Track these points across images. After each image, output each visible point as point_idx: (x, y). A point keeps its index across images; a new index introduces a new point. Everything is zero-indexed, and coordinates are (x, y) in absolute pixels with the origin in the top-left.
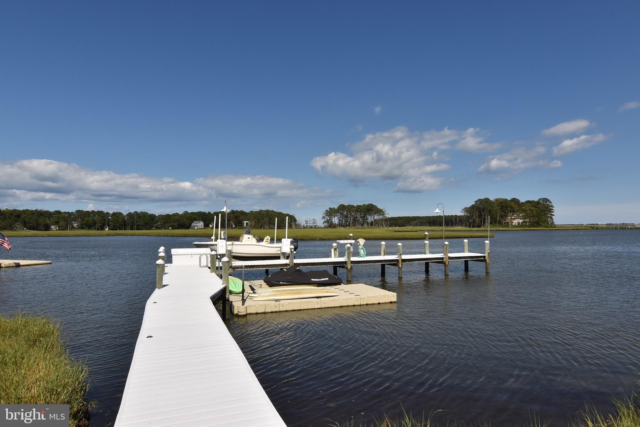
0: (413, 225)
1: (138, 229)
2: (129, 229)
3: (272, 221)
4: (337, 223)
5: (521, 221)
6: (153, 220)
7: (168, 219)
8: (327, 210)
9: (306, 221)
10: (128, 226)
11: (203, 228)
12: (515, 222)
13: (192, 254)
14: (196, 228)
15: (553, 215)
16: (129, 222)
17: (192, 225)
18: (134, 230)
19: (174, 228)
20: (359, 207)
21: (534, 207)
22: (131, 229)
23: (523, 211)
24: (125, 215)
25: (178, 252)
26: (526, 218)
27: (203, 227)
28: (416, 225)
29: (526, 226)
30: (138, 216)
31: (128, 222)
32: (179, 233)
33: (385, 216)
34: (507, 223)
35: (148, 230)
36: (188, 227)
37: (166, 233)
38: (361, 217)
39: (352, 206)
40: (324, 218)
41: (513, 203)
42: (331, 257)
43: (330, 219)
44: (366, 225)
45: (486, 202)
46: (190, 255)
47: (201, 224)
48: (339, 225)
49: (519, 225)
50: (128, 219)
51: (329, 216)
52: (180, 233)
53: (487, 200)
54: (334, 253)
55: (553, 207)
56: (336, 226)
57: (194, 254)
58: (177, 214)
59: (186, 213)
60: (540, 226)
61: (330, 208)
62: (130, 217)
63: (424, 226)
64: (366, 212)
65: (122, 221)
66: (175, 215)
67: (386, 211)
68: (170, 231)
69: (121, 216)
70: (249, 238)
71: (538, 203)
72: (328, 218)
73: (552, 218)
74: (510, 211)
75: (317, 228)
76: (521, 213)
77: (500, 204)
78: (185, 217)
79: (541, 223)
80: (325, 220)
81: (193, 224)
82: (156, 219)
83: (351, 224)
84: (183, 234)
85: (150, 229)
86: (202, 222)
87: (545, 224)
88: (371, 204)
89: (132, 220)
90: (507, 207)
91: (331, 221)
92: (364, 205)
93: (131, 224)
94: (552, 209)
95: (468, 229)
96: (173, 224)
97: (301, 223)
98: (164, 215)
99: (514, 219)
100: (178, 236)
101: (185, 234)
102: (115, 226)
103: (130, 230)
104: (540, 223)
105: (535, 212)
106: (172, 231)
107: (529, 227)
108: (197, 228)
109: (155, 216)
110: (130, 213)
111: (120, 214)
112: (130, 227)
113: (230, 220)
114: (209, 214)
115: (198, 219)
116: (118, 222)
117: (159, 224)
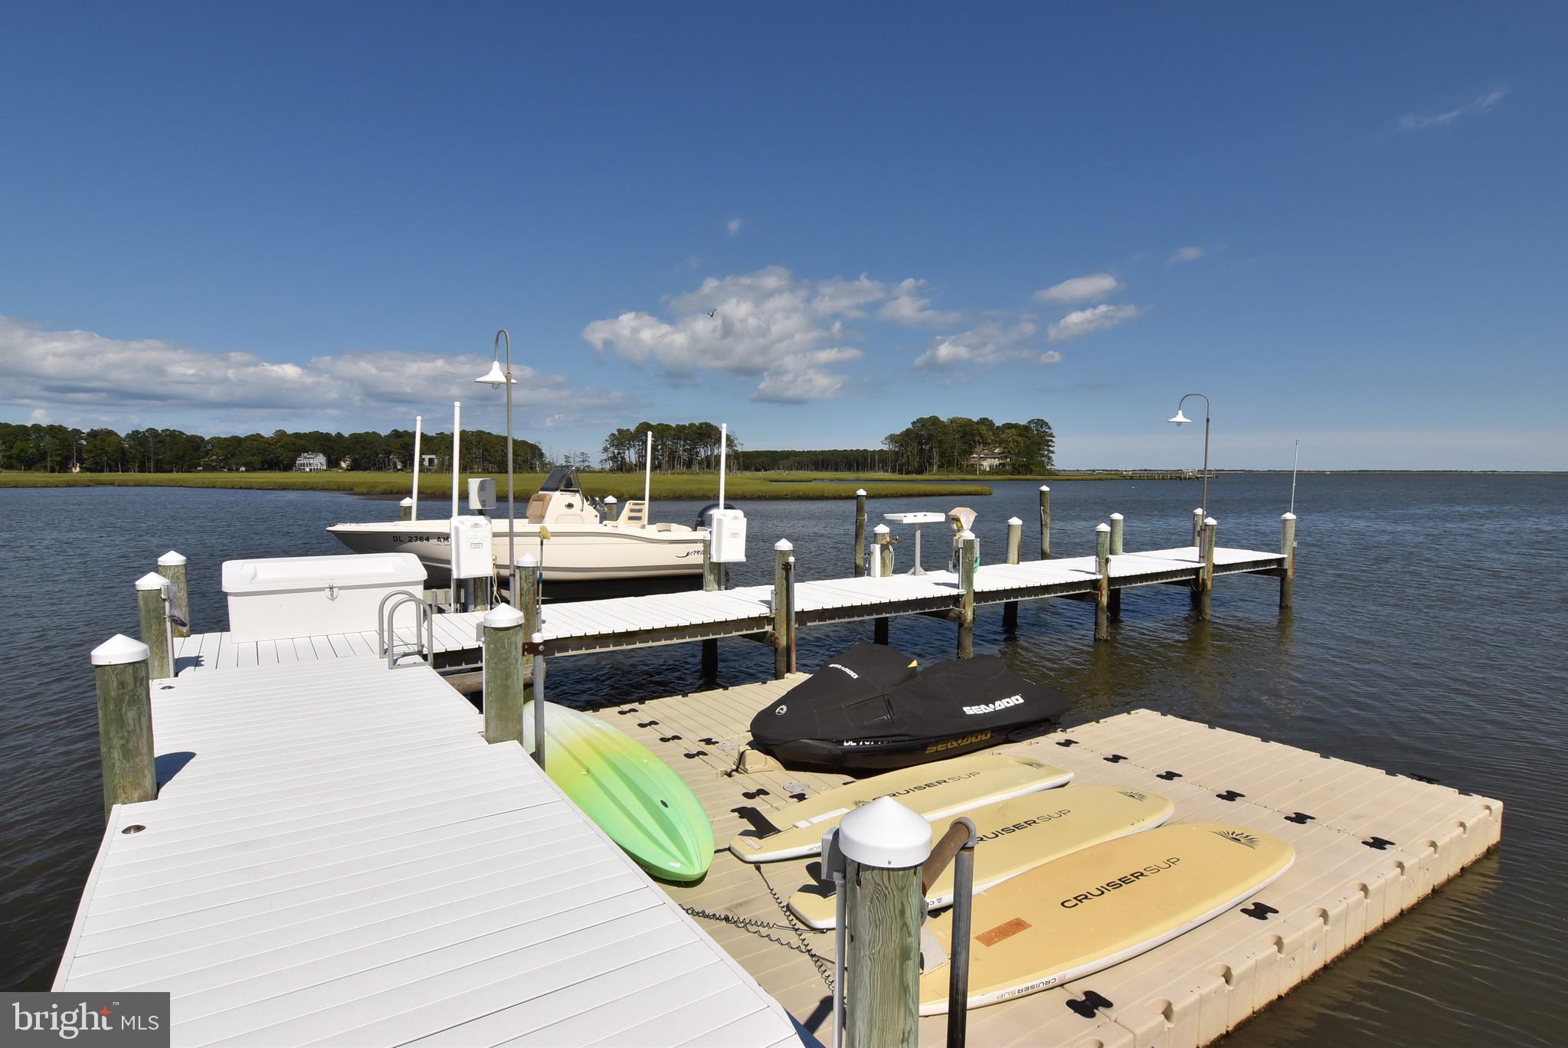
0: (783, 469)
1: (159, 469)
2: (137, 469)
3: (490, 455)
4: (634, 463)
5: (996, 462)
6: (199, 450)
7: (237, 448)
8: (613, 435)
9: (566, 457)
10: (133, 463)
11: (325, 470)
12: (986, 464)
13: (331, 588)
14: (308, 469)
15: (1053, 452)
16: (136, 454)
17: (297, 462)
18: (150, 472)
19: (251, 468)
20: (681, 428)
21: (1020, 435)
22: (142, 470)
23: (1001, 443)
24: (123, 435)
25: (261, 576)
26: (1006, 457)
27: (325, 468)
28: (790, 468)
29: (1006, 473)
30: (157, 440)
31: (131, 452)
32: (265, 480)
33: (736, 448)
34: (972, 465)
35: (186, 472)
36: (288, 467)
37: (231, 480)
38: (685, 450)
39: (667, 425)
40: (606, 450)
41: (984, 427)
42: (869, 574)
43: (619, 453)
44: (696, 468)
45: (934, 424)
46: (323, 589)
47: (319, 461)
48: (640, 466)
49: (994, 471)
50: (131, 447)
51: (617, 447)
52: (267, 482)
53: (934, 420)
54: (883, 559)
55: (1053, 437)
56: (632, 468)
57: (341, 588)
58: (257, 437)
59: (281, 434)
60: (1031, 472)
61: (619, 431)
62: (137, 442)
63: (805, 470)
64: (697, 440)
65: (115, 452)
66: (254, 438)
67: (736, 439)
68: (242, 476)
69: (112, 439)
70: (570, 506)
71: (1026, 428)
72: (616, 451)
73: (1050, 458)
74: (980, 443)
75: (590, 472)
76: (996, 447)
77: (959, 429)
78: (279, 444)
79: (1033, 467)
80: (610, 455)
81: (300, 461)
82: (205, 447)
83: (665, 465)
84: (275, 483)
85: (190, 469)
86: (321, 455)
87: (1038, 468)
88: (706, 423)
89: (142, 450)
90: (973, 435)
91: (623, 458)
92: (692, 425)
93: (140, 457)
94: (1051, 441)
95: (896, 476)
96: (249, 459)
97: (555, 461)
98: (225, 438)
99: (985, 459)
100: (262, 488)
101: (281, 482)
102: (97, 463)
103: (139, 472)
104: (1030, 466)
105: (1023, 445)
106: (247, 474)
107: (1012, 474)
108: (311, 470)
109: (202, 439)
110: (137, 431)
111: (111, 433)
112: (136, 465)
113: (390, 453)
114: (339, 437)
115: (311, 448)
116: (106, 453)
117: (214, 461)
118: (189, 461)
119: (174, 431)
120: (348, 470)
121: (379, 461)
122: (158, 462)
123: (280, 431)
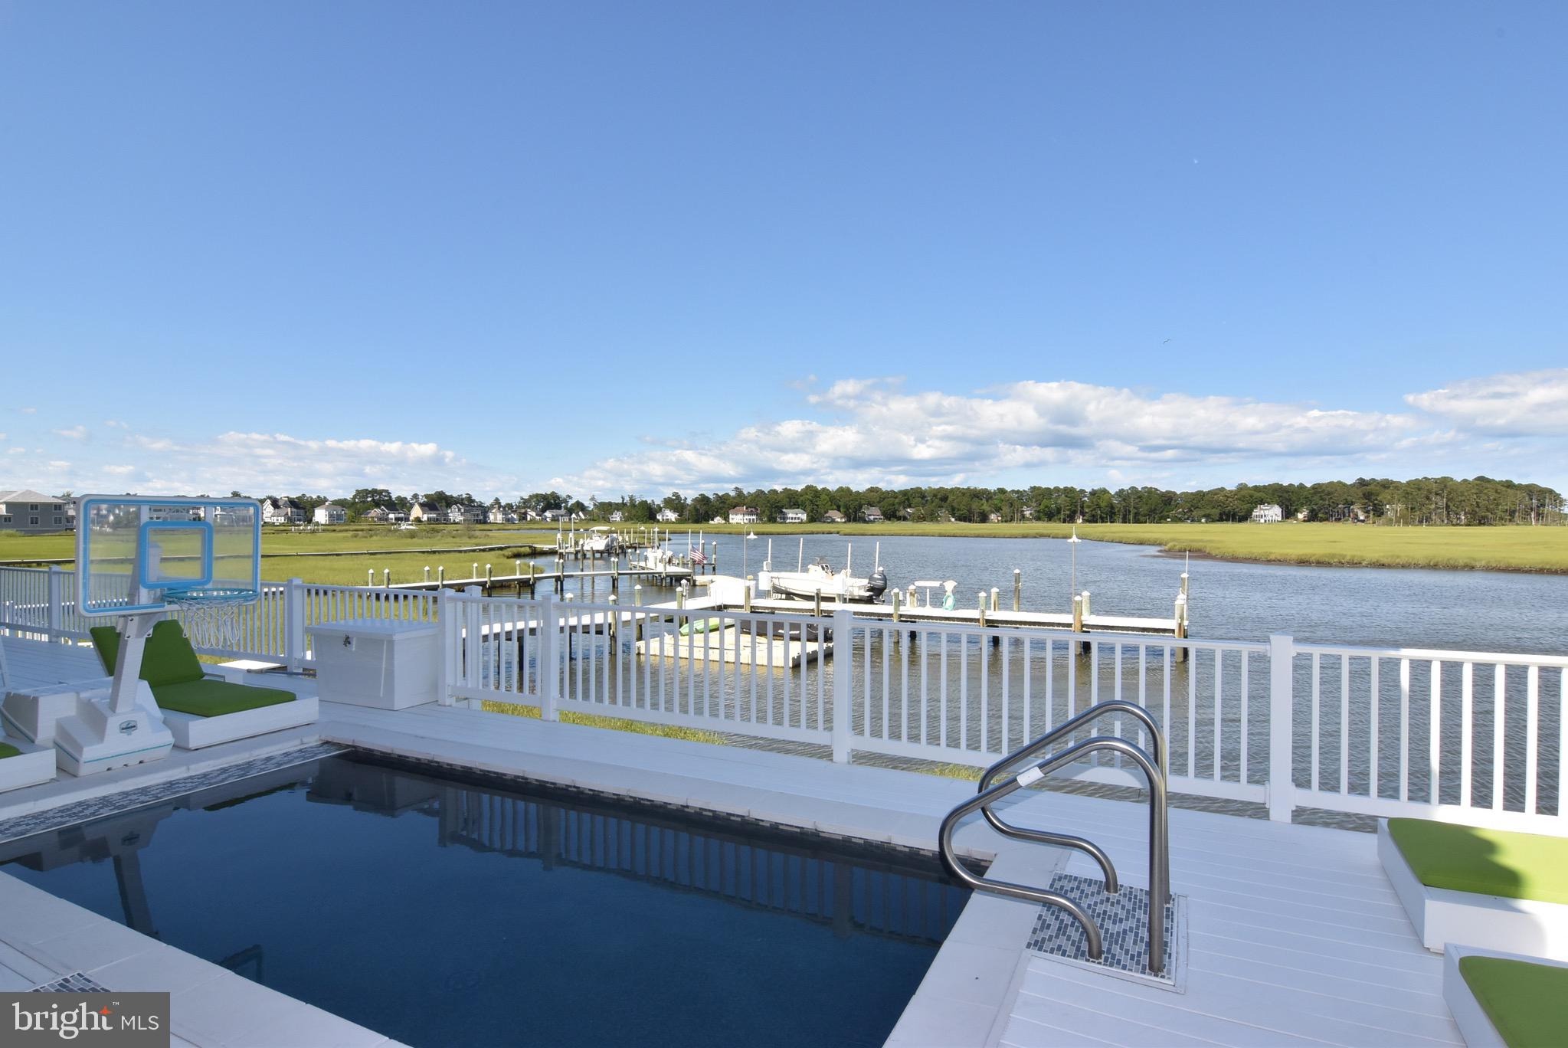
2: (1120, 520)
6: (1169, 503)
7: (1200, 502)
10: (1118, 516)
11: (1280, 521)
14: (1262, 521)
16: (1121, 508)
17: (1254, 513)
19: (1211, 520)
22: (1124, 521)
24: (1113, 492)
27: (1280, 519)
30: (1137, 496)
31: (1118, 507)
35: (1157, 523)
36: (1245, 518)
37: (1194, 529)
47: (1275, 512)
58: (1220, 491)
59: (1242, 487)
66: (1217, 491)
68: (1203, 527)
78: (1239, 496)
81: (1256, 512)
82: (1176, 501)
85: (1160, 521)
86: (1277, 506)
89: (1125, 504)
93: (1124, 511)
96: (1209, 512)
98: (1192, 493)
102: (1094, 516)
103: (1121, 523)
106: (1207, 526)
108: (1265, 521)
110: (1123, 490)
111: (1105, 491)
112: (1120, 517)
113: (1352, 503)
114: (1301, 488)
115: (1269, 500)
116: (1100, 508)
117: (1180, 513)
118: (1160, 513)
119: (1151, 488)
120: (1304, 521)
121: (1338, 512)
122: (1136, 514)
123: (1242, 484)
